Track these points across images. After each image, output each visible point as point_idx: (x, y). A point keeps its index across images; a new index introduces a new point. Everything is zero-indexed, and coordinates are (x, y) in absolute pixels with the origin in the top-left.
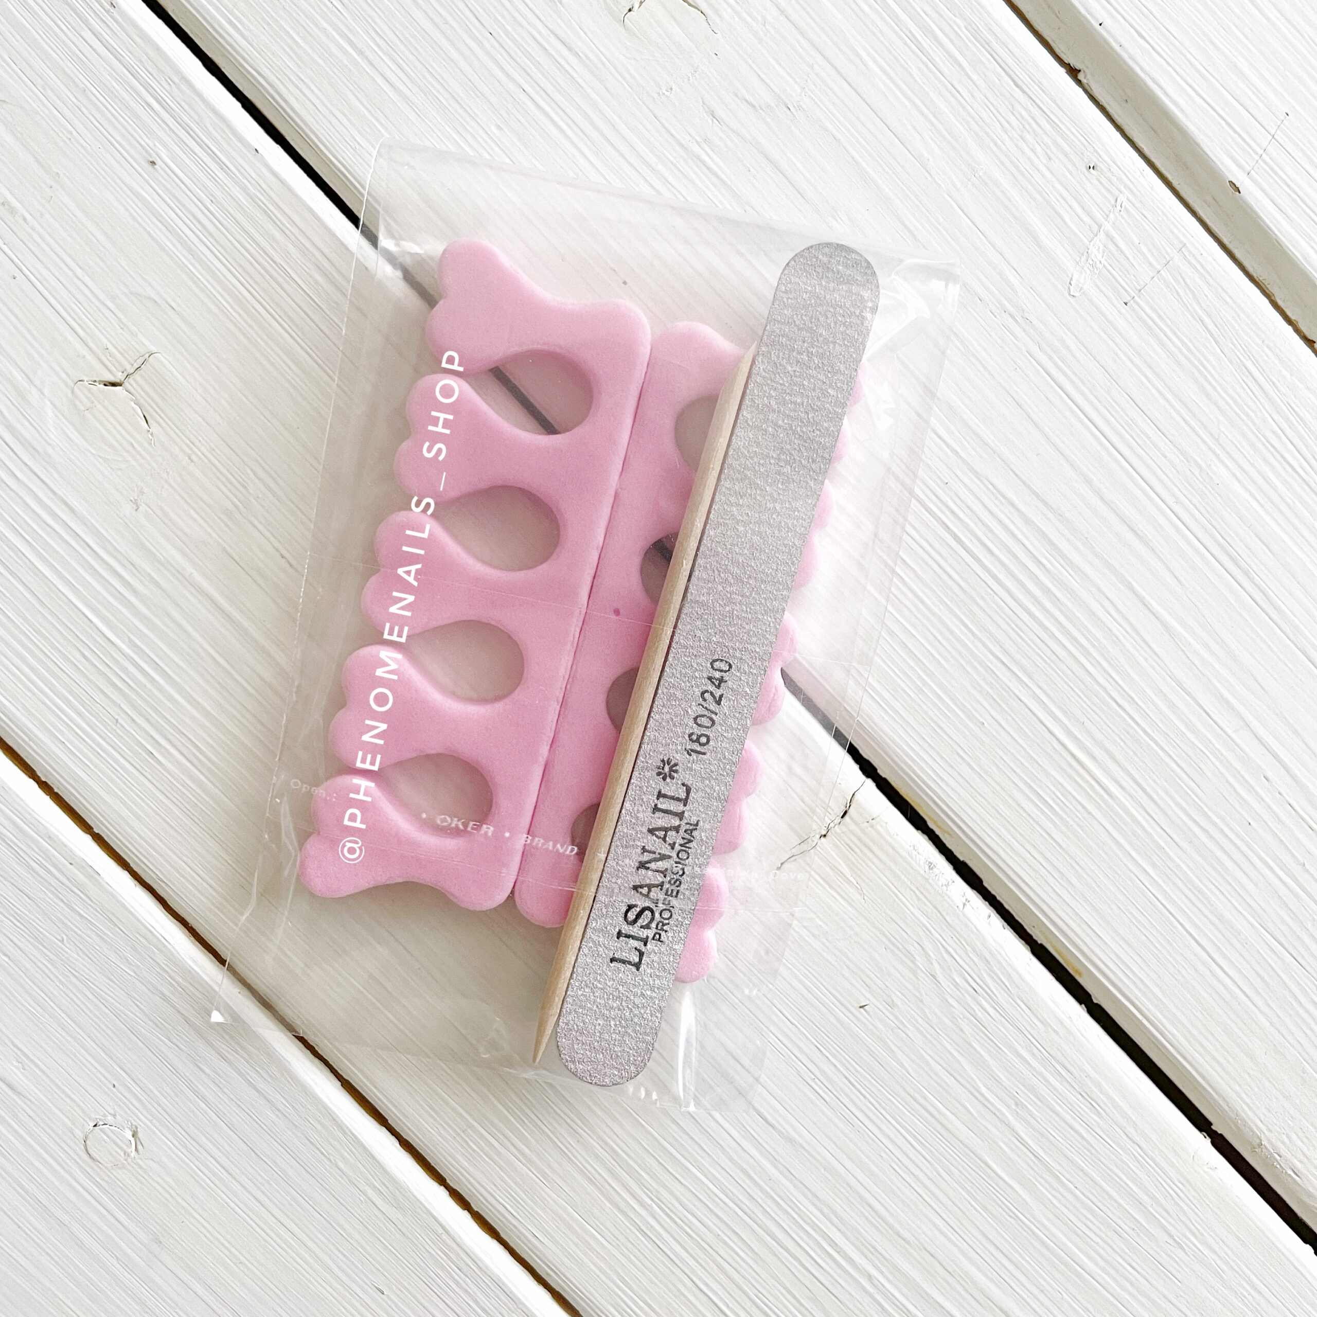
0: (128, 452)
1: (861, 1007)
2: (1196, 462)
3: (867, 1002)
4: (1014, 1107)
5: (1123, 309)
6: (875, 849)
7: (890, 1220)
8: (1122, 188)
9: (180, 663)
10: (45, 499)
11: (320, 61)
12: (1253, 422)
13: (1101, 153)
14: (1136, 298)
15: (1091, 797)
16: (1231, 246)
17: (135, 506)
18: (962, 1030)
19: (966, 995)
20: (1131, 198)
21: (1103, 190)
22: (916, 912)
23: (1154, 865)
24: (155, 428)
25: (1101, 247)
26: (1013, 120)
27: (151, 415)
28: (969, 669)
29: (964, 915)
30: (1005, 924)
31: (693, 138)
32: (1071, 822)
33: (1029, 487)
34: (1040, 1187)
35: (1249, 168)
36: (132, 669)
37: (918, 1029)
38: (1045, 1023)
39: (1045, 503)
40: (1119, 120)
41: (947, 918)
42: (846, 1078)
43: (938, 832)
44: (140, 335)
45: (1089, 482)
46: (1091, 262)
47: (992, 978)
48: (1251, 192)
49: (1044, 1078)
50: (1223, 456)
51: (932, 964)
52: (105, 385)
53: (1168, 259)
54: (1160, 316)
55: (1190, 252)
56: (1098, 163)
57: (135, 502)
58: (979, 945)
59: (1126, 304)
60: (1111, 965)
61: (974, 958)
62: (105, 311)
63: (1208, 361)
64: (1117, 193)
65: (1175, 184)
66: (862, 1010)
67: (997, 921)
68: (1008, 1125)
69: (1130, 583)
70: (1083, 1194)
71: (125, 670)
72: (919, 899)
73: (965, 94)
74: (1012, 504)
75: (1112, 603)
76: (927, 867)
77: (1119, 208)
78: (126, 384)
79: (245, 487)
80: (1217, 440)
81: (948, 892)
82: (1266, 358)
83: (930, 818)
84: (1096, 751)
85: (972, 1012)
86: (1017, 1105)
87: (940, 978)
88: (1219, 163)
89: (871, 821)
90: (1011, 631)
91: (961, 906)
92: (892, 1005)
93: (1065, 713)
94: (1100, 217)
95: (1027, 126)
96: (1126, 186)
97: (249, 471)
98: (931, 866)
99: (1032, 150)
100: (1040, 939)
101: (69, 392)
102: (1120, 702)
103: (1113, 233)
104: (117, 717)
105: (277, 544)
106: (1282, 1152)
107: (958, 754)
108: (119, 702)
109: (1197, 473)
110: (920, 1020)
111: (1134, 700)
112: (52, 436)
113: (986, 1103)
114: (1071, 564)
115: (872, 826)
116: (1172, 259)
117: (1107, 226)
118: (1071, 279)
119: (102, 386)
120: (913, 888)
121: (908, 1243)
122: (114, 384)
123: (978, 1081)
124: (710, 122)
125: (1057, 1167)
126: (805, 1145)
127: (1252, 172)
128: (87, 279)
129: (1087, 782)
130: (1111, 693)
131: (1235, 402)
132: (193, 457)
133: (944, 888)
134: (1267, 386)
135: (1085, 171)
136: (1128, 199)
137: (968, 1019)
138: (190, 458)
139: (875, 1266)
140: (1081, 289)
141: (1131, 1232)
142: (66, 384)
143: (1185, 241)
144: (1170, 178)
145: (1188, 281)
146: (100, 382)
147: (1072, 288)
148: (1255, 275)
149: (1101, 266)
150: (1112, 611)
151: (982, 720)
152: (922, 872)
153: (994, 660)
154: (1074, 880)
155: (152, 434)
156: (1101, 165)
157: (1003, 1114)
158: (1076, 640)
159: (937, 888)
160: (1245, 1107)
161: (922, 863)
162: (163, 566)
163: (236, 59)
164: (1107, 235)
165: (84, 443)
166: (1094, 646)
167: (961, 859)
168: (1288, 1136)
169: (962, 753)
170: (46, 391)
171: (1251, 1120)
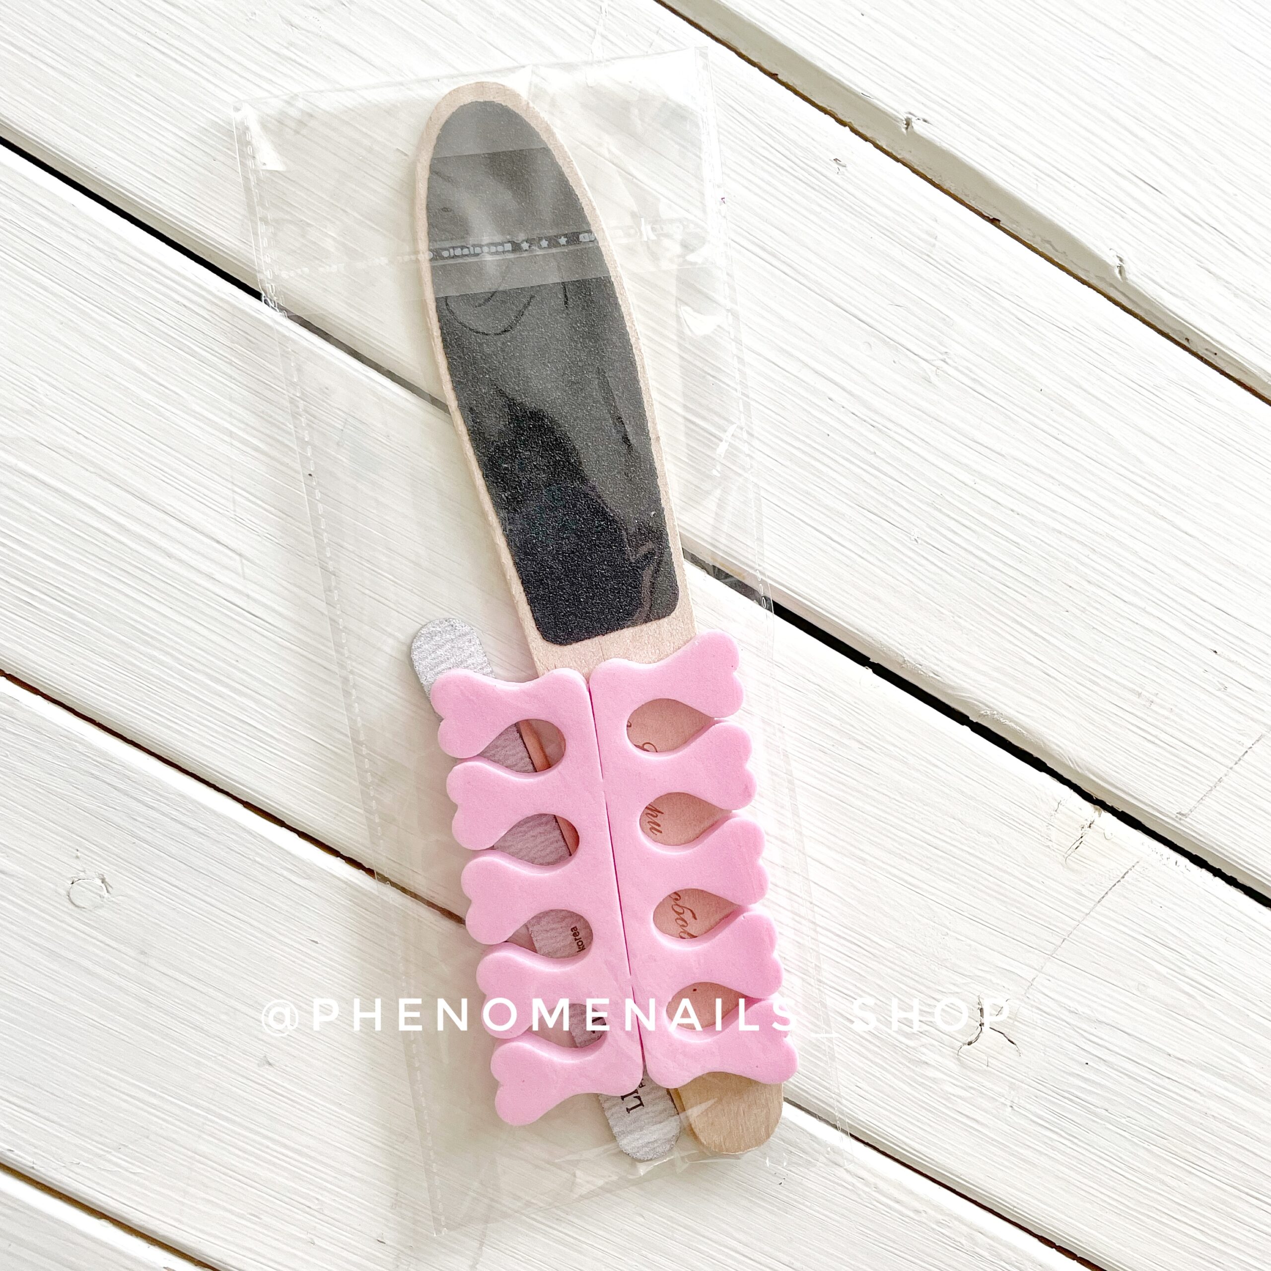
55: (666, 33)
94: (592, 24)
103: (605, 33)
106: (922, 662)
116: (653, 41)
141: (832, 748)
148: (719, 37)
160: (885, 637)
168: (922, 649)
171: (892, 645)
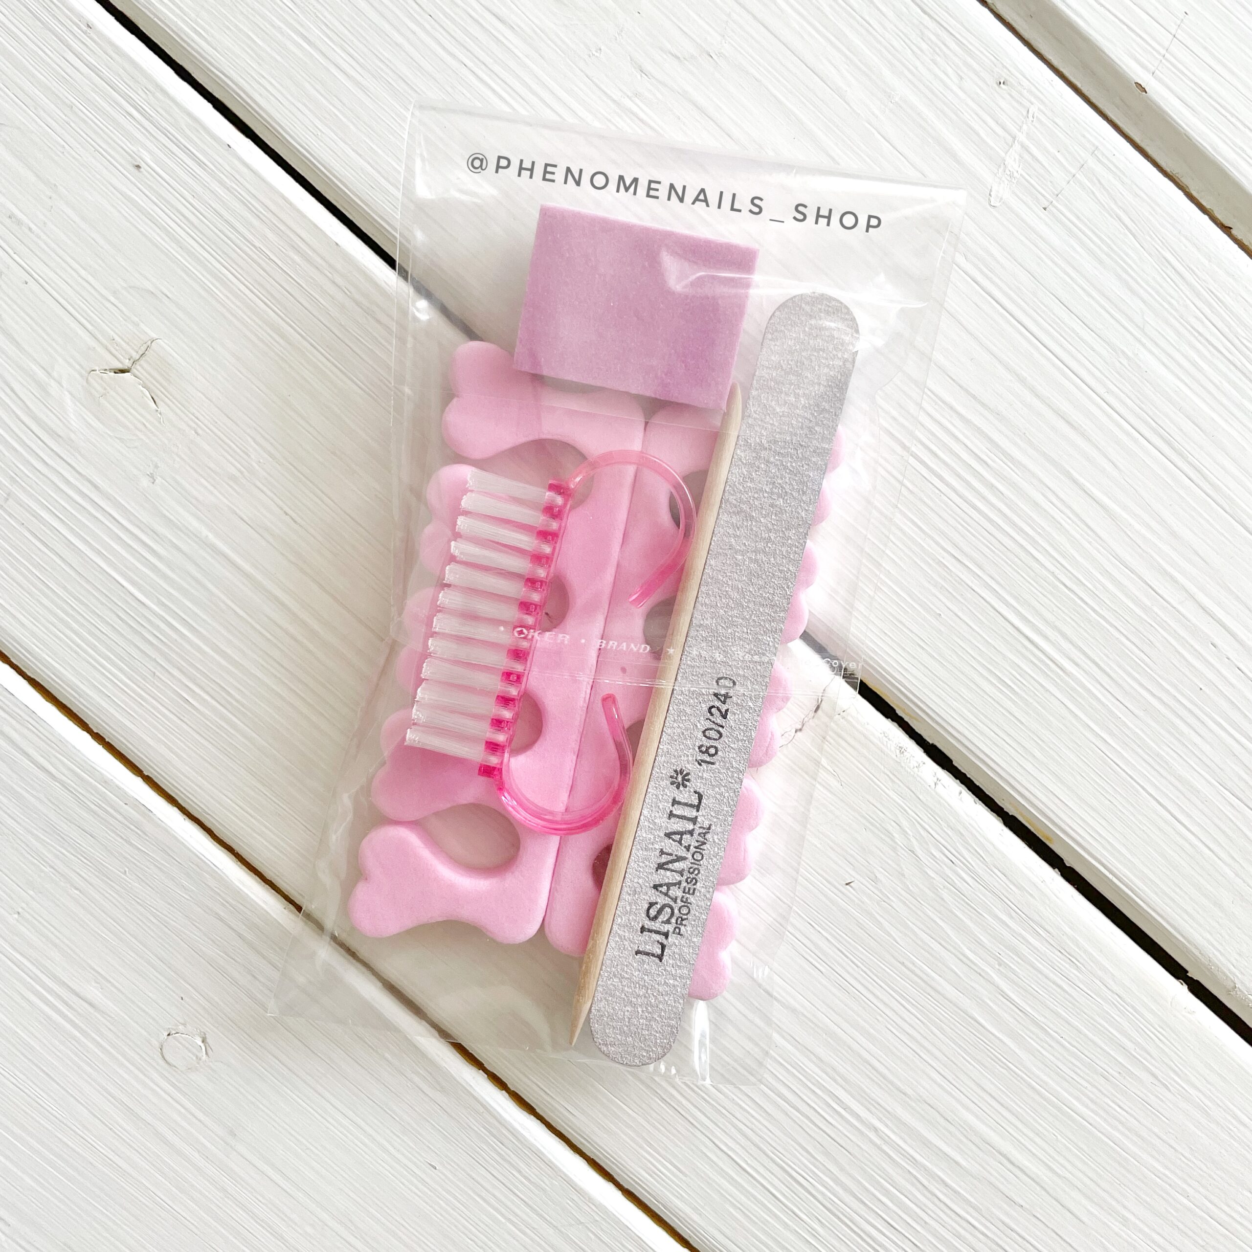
0: (141, 431)
1: (847, 884)
2: (1123, 352)
3: (853, 879)
4: (997, 966)
5: (1042, 213)
6: (849, 739)
7: (891, 1077)
8: (1033, 100)
9: (205, 617)
10: (71, 479)
11: (278, 58)
12: (1176, 310)
13: (1010, 69)
14: (1054, 202)
15: (1048, 675)
16: (1142, 145)
17: (151, 480)
18: (943, 899)
19: (944, 866)
20: (1042, 107)
21: (1016, 104)
22: (891, 793)
23: (1112, 734)
24: (162, 408)
25: (1017, 157)
26: (924, 46)
27: (157, 396)
28: (922, 565)
29: (936, 793)
30: (977, 799)
31: (625, 94)
32: (1031, 701)
33: (967, 391)
34: (1030, 1040)
35: (1153, 69)
36: (163, 626)
37: (901, 900)
38: (1020, 888)
39: (983, 405)
40: (1026, 35)
41: (921, 797)
42: (839, 949)
43: (906, 719)
44: (142, 326)
45: (1022, 380)
46: (1009, 173)
47: (967, 849)
48: (1157, 91)
49: (1024, 938)
50: (1149, 344)
51: (909, 839)
52: (115, 373)
53: (1082, 162)
54: (1078, 218)
55: (1103, 154)
56: (1008, 78)
57: (151, 476)
58: (954, 821)
59: (1045, 209)
60: (1080, 831)
61: (949, 832)
62: (108, 305)
63: (1127, 255)
64: (1028, 104)
65: (1085, 90)
66: (847, 886)
67: (968, 797)
68: (993, 984)
69: (1068, 472)
70: (1069, 1043)
71: (158, 628)
72: (893, 781)
73: (876, 25)
74: (952, 408)
75: (1054, 492)
76: (898, 751)
77: (1031, 118)
78: (134, 370)
79: (247, 454)
80: (1143, 330)
81: (919, 774)
82: (1184, 248)
83: (898, 706)
84: (1049, 632)
85: (950, 881)
86: (1000, 965)
87: (919, 852)
88: (1124, 67)
89: (842, 713)
90: (960, 527)
91: (933, 786)
92: (875, 880)
93: (1016, 598)
94: (1013, 129)
95: (937, 50)
96: (1036, 97)
97: (249, 439)
98: (902, 750)
99: (943, 72)
100: (1012, 811)
101: (85, 384)
102: (1067, 584)
103: (1027, 143)
104: (153, 670)
105: (281, 503)
107: (919, 646)
108: (154, 657)
109: (1125, 362)
110: (903, 892)
111: (1081, 582)
112: (74, 424)
113: (970, 964)
114: (1012, 459)
115: (843, 718)
116: (1086, 162)
117: (1022, 137)
118: (991, 191)
119: (112, 374)
120: (886, 771)
121: (909, 1097)
122: (123, 371)
123: (962, 945)
124: (639, 76)
125: (1042, 1019)
126: (805, 1013)
127: (1157, 71)
128: (90, 279)
129: (1042, 661)
130: (1059, 576)
131: (1157, 292)
132: (200, 431)
133: (916, 769)
134: (1187, 275)
135: (995, 86)
136: (1039, 109)
137: (948, 888)
138: (196, 433)
139: (880, 1120)
140: (1001, 199)
141: (1117, 1075)
142: (82, 376)
143: (1097, 144)
144: (1079, 85)
145: (1103, 181)
146: (110, 370)
147: (992, 199)
148: (1168, 170)
149: (1018, 176)
150: (1054, 500)
151: (938, 612)
152: (894, 757)
153: (945, 554)
154: (1038, 754)
155: (160, 414)
156: (1011, 80)
157: (987, 973)
158: (1022, 530)
159: (909, 770)
160: (1217, 953)
161: (893, 749)
162: (181, 531)
163: (204, 65)
164: (1023, 146)
165: (101, 426)
166: (1039, 534)
167: (931, 742)
169: (922, 644)
170: (64, 384)
171: (1223, 965)
